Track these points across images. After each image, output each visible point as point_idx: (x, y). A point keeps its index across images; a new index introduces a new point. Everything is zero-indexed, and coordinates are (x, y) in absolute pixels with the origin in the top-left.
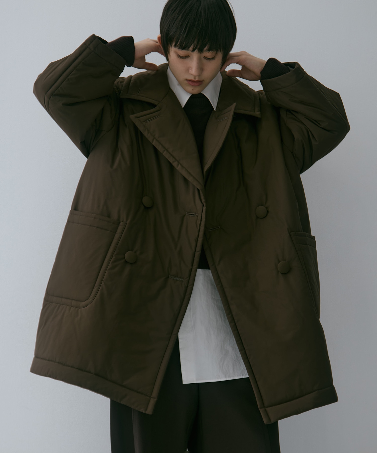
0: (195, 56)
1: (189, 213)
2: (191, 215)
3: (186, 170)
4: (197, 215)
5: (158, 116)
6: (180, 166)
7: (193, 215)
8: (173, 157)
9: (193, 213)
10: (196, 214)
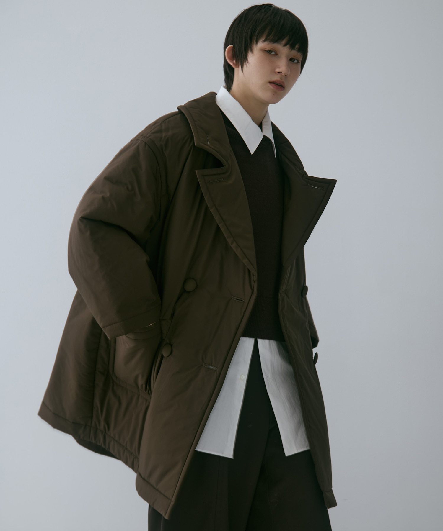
1: (235, 298)
2: (238, 299)
4: (244, 300)
5: (222, 179)
6: (235, 244)
7: (239, 300)
9: (240, 298)
10: (242, 300)
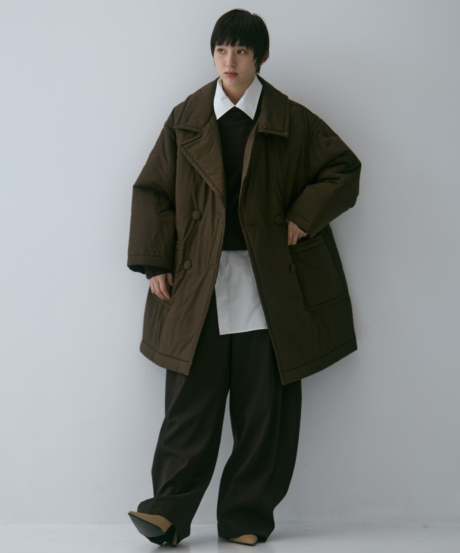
0: (229, 50)
3: (212, 182)
5: (198, 142)
8: (205, 173)
